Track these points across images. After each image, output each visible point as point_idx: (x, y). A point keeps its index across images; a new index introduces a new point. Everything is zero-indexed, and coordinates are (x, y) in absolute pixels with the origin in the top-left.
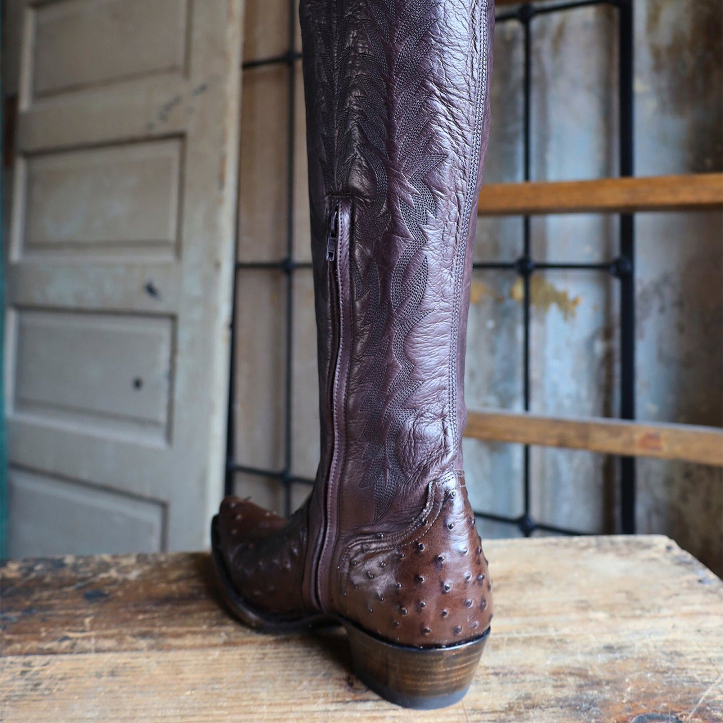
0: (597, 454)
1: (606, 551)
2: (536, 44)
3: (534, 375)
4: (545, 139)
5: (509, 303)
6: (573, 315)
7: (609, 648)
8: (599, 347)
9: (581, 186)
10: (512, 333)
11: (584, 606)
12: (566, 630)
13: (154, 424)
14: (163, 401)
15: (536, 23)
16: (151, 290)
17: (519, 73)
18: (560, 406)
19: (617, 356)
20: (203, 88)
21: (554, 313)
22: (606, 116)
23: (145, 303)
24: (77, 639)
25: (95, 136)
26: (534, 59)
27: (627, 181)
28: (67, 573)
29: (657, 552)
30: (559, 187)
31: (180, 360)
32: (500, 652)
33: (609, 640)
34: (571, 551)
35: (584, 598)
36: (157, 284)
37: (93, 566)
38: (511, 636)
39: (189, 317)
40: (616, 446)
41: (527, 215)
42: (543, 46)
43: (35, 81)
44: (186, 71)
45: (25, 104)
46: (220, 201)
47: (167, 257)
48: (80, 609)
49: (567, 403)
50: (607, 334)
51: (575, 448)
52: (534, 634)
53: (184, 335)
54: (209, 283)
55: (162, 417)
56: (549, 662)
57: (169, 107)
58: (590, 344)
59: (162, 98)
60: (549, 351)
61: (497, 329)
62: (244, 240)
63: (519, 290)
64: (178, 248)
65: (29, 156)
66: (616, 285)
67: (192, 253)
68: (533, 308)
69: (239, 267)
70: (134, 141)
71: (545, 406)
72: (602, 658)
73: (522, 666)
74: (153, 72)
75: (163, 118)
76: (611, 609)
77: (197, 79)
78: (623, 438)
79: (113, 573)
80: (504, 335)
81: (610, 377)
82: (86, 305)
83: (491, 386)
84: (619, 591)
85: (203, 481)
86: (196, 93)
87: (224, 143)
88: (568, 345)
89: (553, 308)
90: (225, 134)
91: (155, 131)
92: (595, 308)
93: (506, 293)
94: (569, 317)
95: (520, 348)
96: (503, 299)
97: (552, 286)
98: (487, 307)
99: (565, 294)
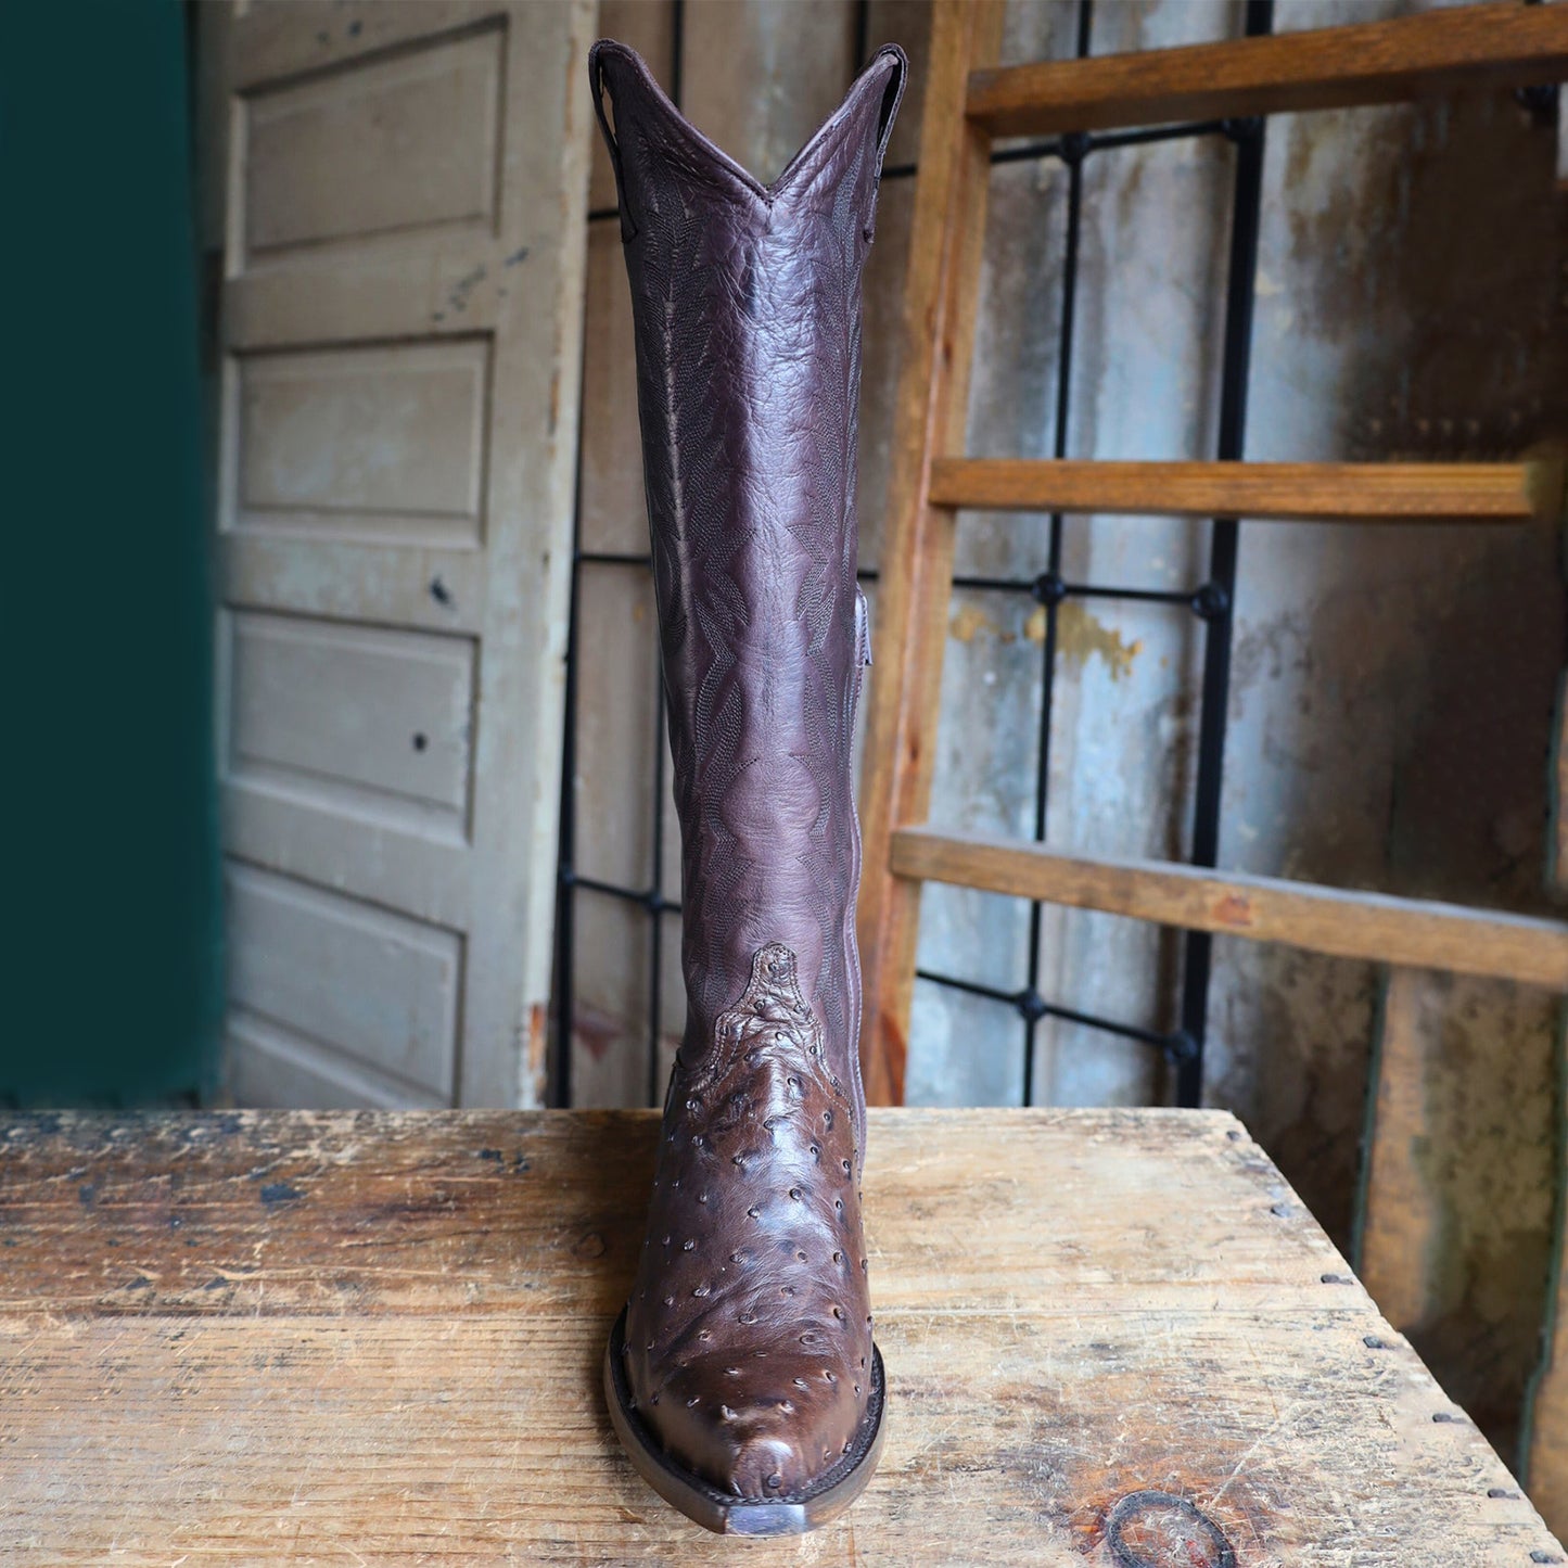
0: (1147, 920)
1: (1125, 1139)
2: (1090, 200)
3: (1056, 765)
4: (1096, 368)
5: (1021, 643)
6: (1127, 672)
7: (1100, 1348)
8: (1167, 726)
9: (1146, 470)
10: (1024, 693)
11: (1072, 1255)
12: (1034, 1307)
13: (447, 807)
14: (461, 772)
15: (1090, 163)
16: (439, 593)
17: (1057, 251)
18: (1096, 819)
19: (1195, 745)
20: (522, 255)
21: (1095, 664)
22: (1205, 334)
23: (429, 613)
24: (237, 1283)
25: (348, 331)
26: (1084, 225)
27: (1229, 468)
28: (241, 1146)
29: (1210, 1144)
30: (1108, 471)
31: (484, 709)
32: (919, 1347)
33: (1103, 1330)
34: (1067, 1136)
35: (1073, 1237)
36: (448, 585)
37: (285, 1133)
38: (941, 1312)
39: (499, 641)
40: (1177, 912)
42: (1102, 204)
43: (249, 230)
44: (496, 225)
45: (234, 266)
46: (550, 451)
47: (468, 541)
48: (250, 1222)
49: (1109, 814)
50: (1181, 707)
51: (1107, 910)
52: (981, 1311)
53: (491, 670)
54: (531, 588)
55: (459, 799)
56: (995, 1373)
57: (465, 285)
58: (1151, 722)
59: (457, 270)
60: (1083, 731)
61: (999, 687)
62: (591, 512)
63: (1038, 624)
64: (482, 526)
65: (242, 355)
66: (1201, 629)
67: (505, 536)
68: (1060, 657)
69: (581, 561)
70: (409, 340)
71: (1071, 816)
72: (1086, 1369)
73: (950, 1379)
74: (441, 223)
75: (458, 304)
76: (1115, 1261)
77: (513, 240)
78: (1190, 899)
79: (314, 1150)
80: (1011, 697)
81: (1181, 777)
82: (336, 611)
83: (987, 780)
84: (1135, 1227)
85: (521, 905)
86: (510, 262)
87: (556, 351)
88: (1115, 721)
89: (1095, 658)
90: (557, 337)
91: (445, 326)
92: (1164, 662)
93: (1018, 629)
94: (1121, 673)
95: (1036, 720)
96: (1013, 638)
97: (1095, 621)
98: (986, 650)
99: (1116, 636)
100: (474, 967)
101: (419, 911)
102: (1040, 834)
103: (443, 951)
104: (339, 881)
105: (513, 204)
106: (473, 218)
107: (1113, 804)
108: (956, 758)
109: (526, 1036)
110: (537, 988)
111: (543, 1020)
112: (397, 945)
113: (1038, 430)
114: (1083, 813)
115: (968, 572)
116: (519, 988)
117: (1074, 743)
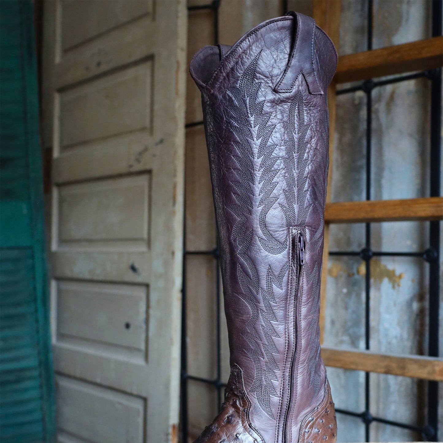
0: (412, 378)
2: (375, 106)
3: (372, 323)
4: (380, 169)
5: (356, 277)
6: (399, 285)
8: (415, 306)
10: (358, 296)
13: (139, 350)
14: (143, 337)
15: (374, 92)
16: (133, 269)
17: (363, 126)
18: (389, 343)
19: (427, 312)
20: (161, 141)
21: (386, 283)
23: (131, 277)
25: (98, 174)
26: (373, 116)
31: (151, 312)
36: (137, 265)
39: (156, 285)
40: (424, 374)
41: (368, 223)
42: (380, 107)
43: (61, 140)
44: (151, 131)
45: (56, 154)
46: (174, 213)
47: (143, 248)
49: (394, 341)
50: (420, 297)
51: (396, 375)
53: (154, 297)
54: (168, 264)
55: (143, 346)
57: (141, 154)
58: (409, 304)
59: (138, 148)
60: (382, 309)
61: (349, 294)
62: (190, 236)
63: (363, 269)
64: (149, 243)
66: (427, 266)
67: (158, 246)
68: (372, 281)
69: (186, 254)
70: (120, 176)
71: (380, 342)
74: (131, 132)
75: (138, 161)
77: (158, 136)
78: (429, 368)
80: (353, 298)
81: (422, 325)
82: (95, 278)
83: (346, 331)
85: (167, 386)
86: (157, 144)
87: (175, 176)
88: (395, 305)
89: (386, 281)
90: (175, 170)
91: (133, 169)
92: (413, 281)
93: (355, 271)
94: (396, 286)
95: (364, 306)
96: (353, 274)
97: (385, 266)
98: (343, 280)
99: (394, 271)
100: (150, 411)
101: (128, 390)
102: (368, 347)
103: (138, 405)
104: (98, 380)
105: (157, 123)
106: (143, 129)
107: (396, 337)
108: (333, 322)
109: (170, 437)
110: (174, 418)
111: (176, 431)
112: (120, 403)
113: (360, 194)
114: (384, 341)
115: (335, 250)
116: (167, 418)
117: (379, 314)
